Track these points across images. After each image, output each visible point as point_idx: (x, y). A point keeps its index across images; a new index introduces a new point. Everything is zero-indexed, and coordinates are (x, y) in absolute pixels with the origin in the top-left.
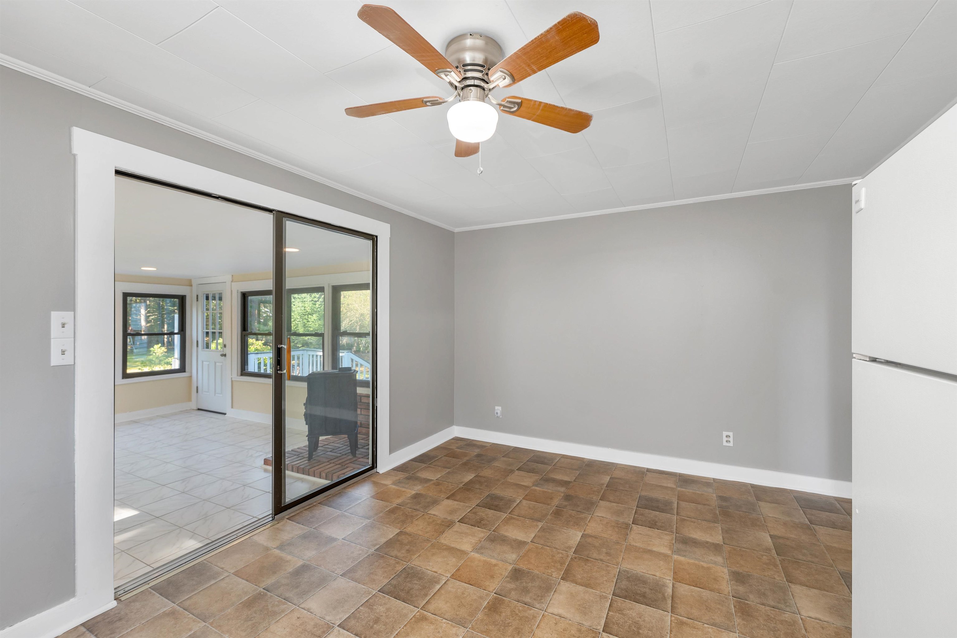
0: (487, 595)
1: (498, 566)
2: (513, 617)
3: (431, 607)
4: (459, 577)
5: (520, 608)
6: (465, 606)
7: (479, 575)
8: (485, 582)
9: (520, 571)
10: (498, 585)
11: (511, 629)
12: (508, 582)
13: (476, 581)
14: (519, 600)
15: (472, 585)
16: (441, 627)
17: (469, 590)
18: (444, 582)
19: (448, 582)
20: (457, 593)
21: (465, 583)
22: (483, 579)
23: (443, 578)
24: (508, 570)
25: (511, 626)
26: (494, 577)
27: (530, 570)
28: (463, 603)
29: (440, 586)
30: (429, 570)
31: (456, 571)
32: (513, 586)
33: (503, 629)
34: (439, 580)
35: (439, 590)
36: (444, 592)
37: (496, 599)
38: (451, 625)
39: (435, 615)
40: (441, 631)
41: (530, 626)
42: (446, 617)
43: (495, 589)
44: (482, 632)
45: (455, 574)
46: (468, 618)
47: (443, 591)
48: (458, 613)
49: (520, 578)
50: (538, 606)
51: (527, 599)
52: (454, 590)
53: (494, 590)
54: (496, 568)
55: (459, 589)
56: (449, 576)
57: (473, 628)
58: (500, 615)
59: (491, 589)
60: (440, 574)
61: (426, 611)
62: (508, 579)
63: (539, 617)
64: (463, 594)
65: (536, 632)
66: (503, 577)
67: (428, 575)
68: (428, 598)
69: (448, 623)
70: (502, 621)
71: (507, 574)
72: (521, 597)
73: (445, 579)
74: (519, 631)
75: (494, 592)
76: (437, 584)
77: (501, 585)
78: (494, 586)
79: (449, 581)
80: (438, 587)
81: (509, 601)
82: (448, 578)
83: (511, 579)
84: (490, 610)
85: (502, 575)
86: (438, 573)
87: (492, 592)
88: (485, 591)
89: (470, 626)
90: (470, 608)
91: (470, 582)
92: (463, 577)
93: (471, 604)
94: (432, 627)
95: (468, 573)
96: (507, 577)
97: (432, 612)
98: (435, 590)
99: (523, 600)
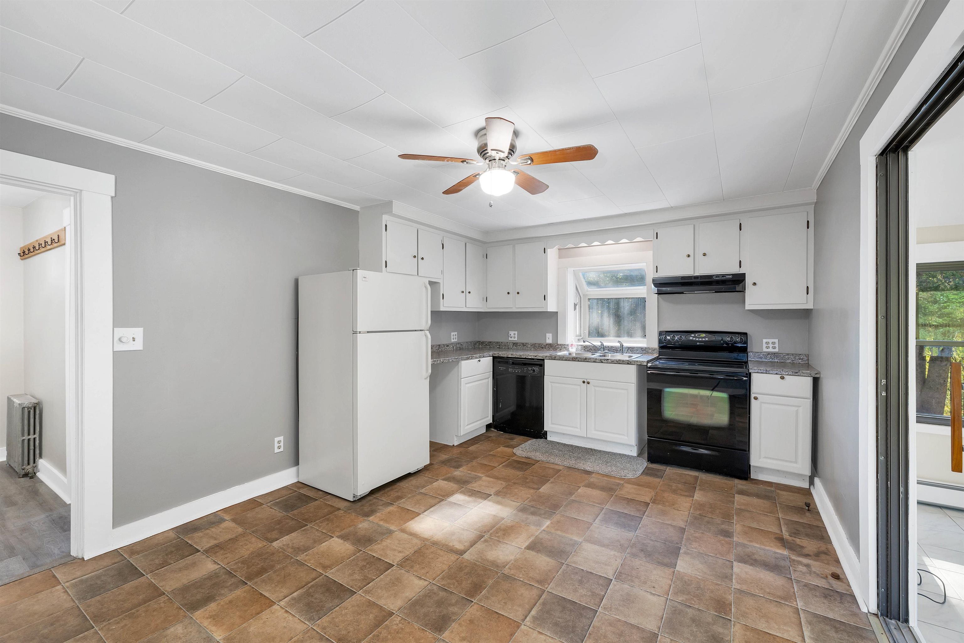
0: (480, 600)
1: (460, 637)
2: (462, 580)
3: (535, 592)
4: (510, 624)
5: (452, 586)
6: (504, 590)
7: (486, 624)
8: (481, 615)
9: (435, 628)
10: (467, 611)
11: (466, 571)
12: (454, 613)
13: (490, 617)
14: (451, 594)
15: (495, 612)
16: (523, 575)
17: (499, 606)
18: (528, 618)
19: (523, 617)
20: (512, 604)
21: (503, 615)
22: (483, 619)
23: (529, 623)
24: (450, 630)
25: (465, 573)
26: (469, 621)
27: (423, 629)
28: (505, 594)
29: (531, 613)
30: (550, 637)
31: (515, 633)
32: (452, 609)
33: (473, 571)
34: (534, 621)
35: (532, 609)
36: (525, 606)
37: (473, 596)
38: (515, 576)
39: (531, 585)
40: (523, 572)
41: (450, 572)
42: (520, 582)
43: (471, 607)
44: (490, 570)
45: (516, 629)
46: (500, 581)
47: (527, 607)
48: (510, 585)
49: (440, 619)
50: (435, 587)
51: (442, 594)
52: (515, 608)
53: (473, 605)
54: (463, 635)
55: (510, 609)
56: (523, 627)
57: (497, 573)
58: (472, 581)
59: (476, 607)
60: (533, 629)
61: (539, 589)
62: (454, 618)
63: (439, 579)
64: (505, 603)
65: (447, 568)
66: (459, 621)
67: (548, 630)
68: (541, 601)
69: (518, 577)
70: (472, 577)
71: (453, 625)
72: (447, 597)
73: (527, 623)
74: (460, 569)
75: (473, 603)
76: (535, 616)
77: (464, 610)
78: (472, 611)
79: (522, 620)
80: (533, 612)
81: (460, 594)
82: (523, 623)
83: (451, 617)
84: (481, 586)
85: (459, 624)
86: (537, 632)
87: (475, 603)
88: (482, 605)
89: (499, 574)
90: (499, 588)
91: (498, 616)
92: (506, 624)
93: (498, 592)
94: (531, 575)
95: (500, 629)
96: (454, 621)
97: (533, 587)
98: (535, 609)
99: (446, 594)
